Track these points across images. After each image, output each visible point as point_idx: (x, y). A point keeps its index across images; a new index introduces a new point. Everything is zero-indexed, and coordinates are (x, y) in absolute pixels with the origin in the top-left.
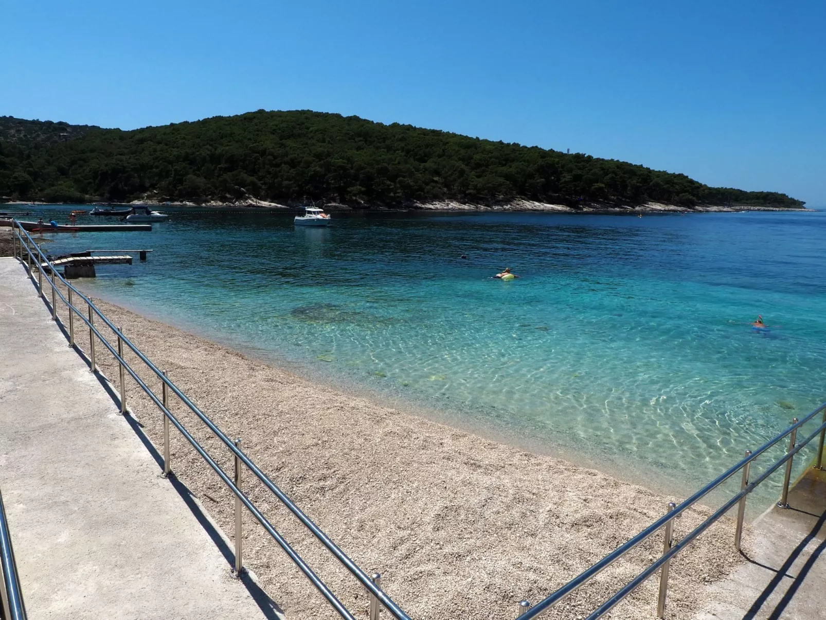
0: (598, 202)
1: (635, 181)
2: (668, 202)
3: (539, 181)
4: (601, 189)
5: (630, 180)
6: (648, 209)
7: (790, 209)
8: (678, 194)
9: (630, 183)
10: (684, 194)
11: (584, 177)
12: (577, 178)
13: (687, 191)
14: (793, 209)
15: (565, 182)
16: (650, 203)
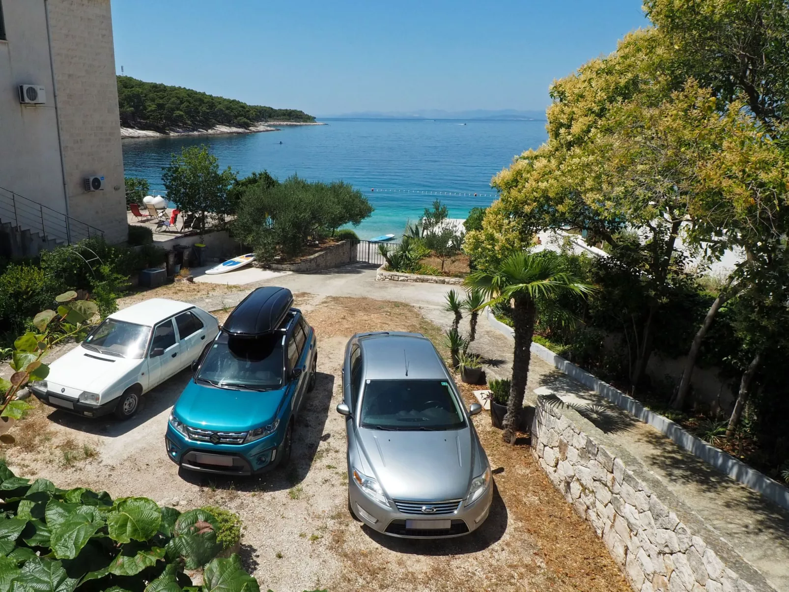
0: (179, 127)
1: (204, 108)
2: (230, 125)
3: (128, 109)
4: (181, 116)
5: (201, 107)
6: (218, 132)
7: (307, 124)
8: (236, 117)
9: (201, 110)
10: (240, 118)
11: (166, 106)
12: (160, 106)
13: (242, 115)
14: (309, 124)
15: (151, 111)
16: (218, 126)
